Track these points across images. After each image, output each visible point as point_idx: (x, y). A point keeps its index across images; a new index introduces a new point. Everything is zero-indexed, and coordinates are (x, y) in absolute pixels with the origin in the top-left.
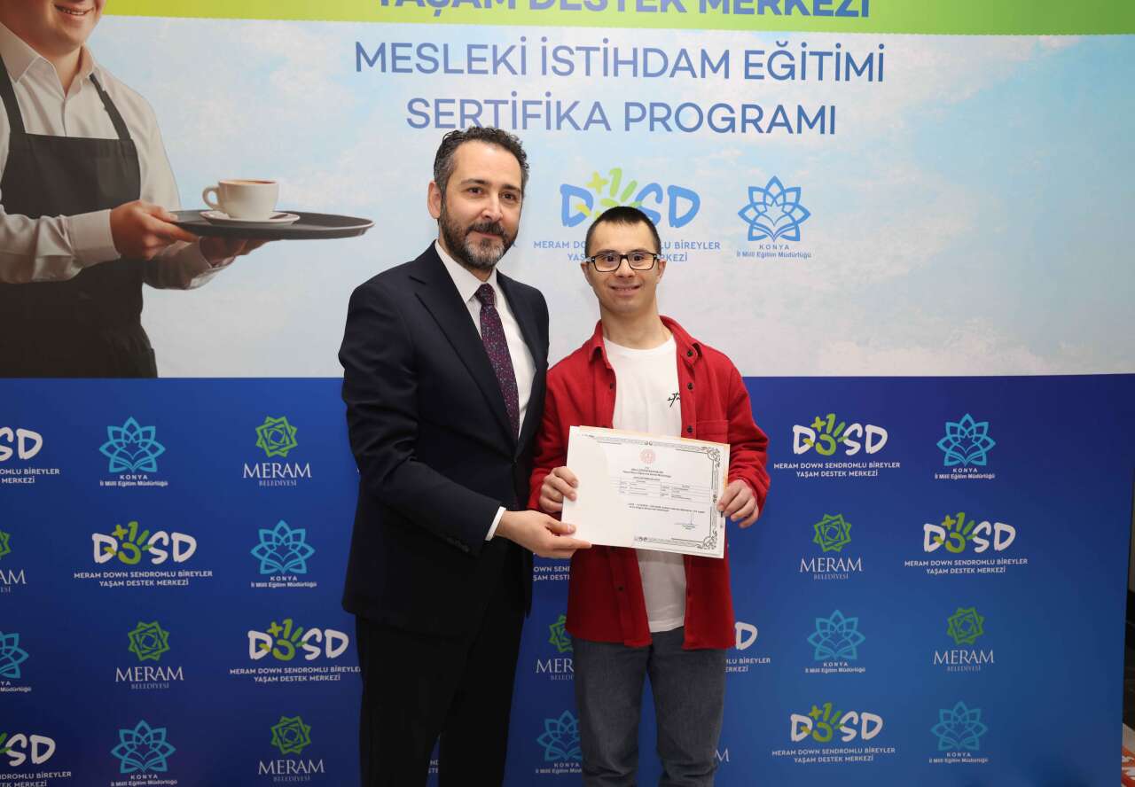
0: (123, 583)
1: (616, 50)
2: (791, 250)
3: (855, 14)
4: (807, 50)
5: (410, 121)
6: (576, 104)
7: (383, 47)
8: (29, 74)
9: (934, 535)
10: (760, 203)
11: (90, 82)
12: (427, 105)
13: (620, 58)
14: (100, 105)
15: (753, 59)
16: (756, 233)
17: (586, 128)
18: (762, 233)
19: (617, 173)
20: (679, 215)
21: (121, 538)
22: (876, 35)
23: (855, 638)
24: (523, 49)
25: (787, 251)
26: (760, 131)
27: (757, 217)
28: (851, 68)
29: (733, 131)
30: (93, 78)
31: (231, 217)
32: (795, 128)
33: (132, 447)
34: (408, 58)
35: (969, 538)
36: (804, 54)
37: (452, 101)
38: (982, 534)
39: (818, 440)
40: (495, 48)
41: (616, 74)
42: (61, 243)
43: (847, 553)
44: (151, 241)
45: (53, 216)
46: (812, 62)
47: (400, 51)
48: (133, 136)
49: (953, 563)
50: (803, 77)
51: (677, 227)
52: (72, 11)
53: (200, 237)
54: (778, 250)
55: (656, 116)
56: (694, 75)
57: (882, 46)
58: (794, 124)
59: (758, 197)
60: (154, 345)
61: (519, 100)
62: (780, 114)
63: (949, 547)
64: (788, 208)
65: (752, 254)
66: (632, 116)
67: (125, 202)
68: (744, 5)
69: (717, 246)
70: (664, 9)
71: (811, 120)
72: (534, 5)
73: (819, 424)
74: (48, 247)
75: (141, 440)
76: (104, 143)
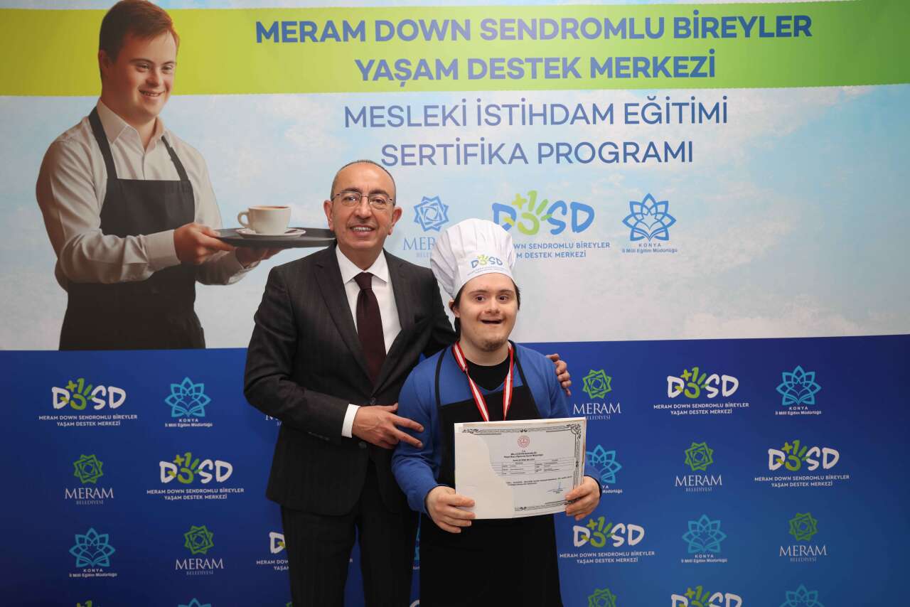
0: (180, 498)
1: (531, 106)
2: (663, 247)
3: (704, 75)
4: (670, 102)
5: (384, 161)
6: (503, 145)
7: (364, 109)
8: (121, 138)
9: (776, 458)
10: (639, 213)
11: (162, 141)
12: (396, 149)
13: (534, 112)
14: (169, 157)
15: (631, 109)
16: (636, 235)
17: (510, 162)
18: (640, 235)
19: (533, 194)
20: (579, 223)
21: (180, 464)
22: (720, 90)
23: (719, 536)
24: (464, 107)
25: (660, 248)
26: (637, 161)
27: (636, 224)
28: (703, 114)
29: (618, 162)
30: (163, 139)
31: (257, 232)
32: (663, 158)
33: (188, 399)
34: (382, 117)
35: (803, 459)
36: (668, 105)
37: (414, 146)
38: (813, 456)
39: (686, 387)
40: (444, 107)
41: (531, 123)
42: (140, 254)
43: (710, 471)
44: (202, 251)
45: (135, 235)
46: (674, 111)
47: (376, 112)
48: (190, 178)
49: (792, 478)
50: (668, 122)
51: (578, 232)
52: (150, 93)
53: (236, 248)
54: (652, 248)
55: (561, 152)
56: (588, 123)
57: (725, 98)
58: (662, 155)
59: (637, 209)
60: (203, 325)
61: (462, 144)
62: (652, 148)
63: (788, 466)
64: (659, 217)
66: (543, 153)
67: (185, 224)
68: (623, 72)
69: (608, 245)
70: (565, 76)
71: (675, 152)
72: (471, 76)
73: (686, 375)
74: (131, 257)
75: (194, 394)
76: (171, 183)
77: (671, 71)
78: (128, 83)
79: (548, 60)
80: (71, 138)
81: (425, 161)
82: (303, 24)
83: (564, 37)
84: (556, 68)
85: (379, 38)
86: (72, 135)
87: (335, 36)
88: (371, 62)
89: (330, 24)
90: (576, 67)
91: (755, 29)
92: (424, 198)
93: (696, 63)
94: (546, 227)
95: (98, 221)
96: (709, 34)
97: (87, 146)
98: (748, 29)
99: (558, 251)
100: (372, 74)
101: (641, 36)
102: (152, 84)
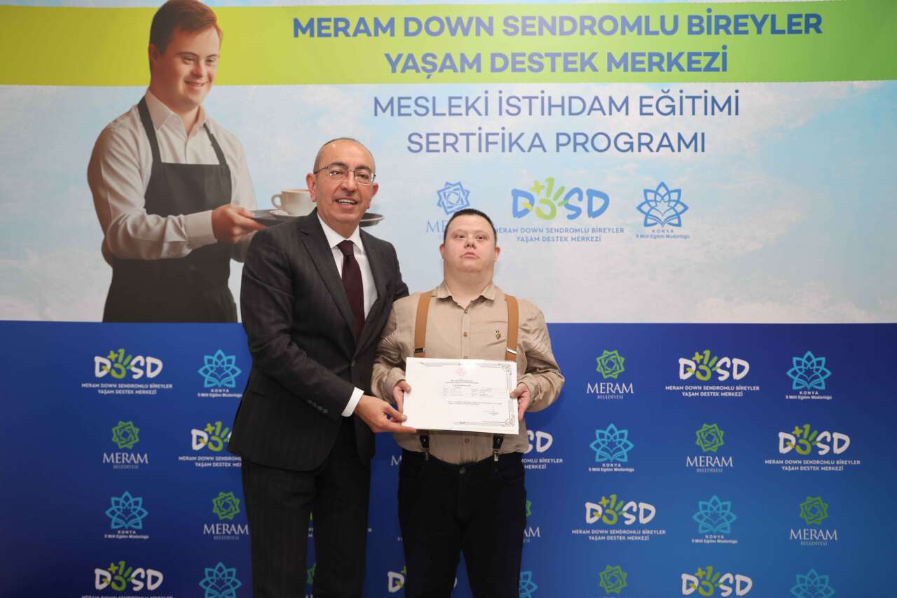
1: (550, 98)
2: (675, 233)
3: (717, 70)
4: (684, 95)
5: (409, 148)
6: (522, 134)
7: (392, 99)
8: (166, 125)
9: (786, 441)
10: (652, 201)
11: (204, 129)
12: (421, 137)
13: (553, 103)
14: (209, 143)
15: (645, 102)
16: (650, 221)
17: (529, 150)
18: (654, 222)
19: (551, 181)
20: (595, 209)
21: (211, 433)
22: (733, 84)
23: (729, 518)
24: (486, 98)
25: (673, 234)
26: (651, 150)
27: (650, 211)
28: (716, 107)
29: (632, 151)
30: (205, 126)
31: (289, 214)
32: (676, 148)
33: (220, 370)
34: (409, 107)
35: (814, 444)
36: (681, 98)
37: (438, 134)
38: (824, 441)
39: (697, 369)
40: (467, 98)
41: (550, 114)
42: (180, 232)
43: (721, 453)
44: (237, 231)
45: (176, 215)
46: (687, 103)
47: (403, 102)
48: (228, 162)
49: (802, 462)
50: (681, 114)
51: (594, 217)
52: (194, 84)
54: (666, 233)
55: (578, 141)
56: (604, 114)
57: (737, 91)
58: (675, 146)
59: (651, 196)
61: (483, 133)
62: (665, 139)
63: (799, 450)
64: (672, 204)
65: (647, 236)
66: (560, 142)
67: (222, 205)
68: (638, 66)
69: (622, 230)
70: (583, 70)
71: (688, 143)
72: (494, 69)
73: (698, 357)
74: (172, 236)
75: (226, 365)
76: (210, 167)
77: (685, 66)
78: (174, 74)
79: (567, 55)
80: (121, 125)
81: (448, 148)
82: (337, 20)
83: (582, 33)
84: (574, 62)
85: (407, 33)
86: (121, 122)
87: (367, 31)
88: (400, 56)
89: (362, 20)
90: (593, 61)
91: (767, 26)
92: (447, 183)
93: (709, 58)
94: (563, 212)
95: (142, 202)
96: (722, 31)
97: (135, 131)
98: (759, 26)
99: (575, 235)
100: (400, 66)
101: (656, 33)
102: (196, 75)
